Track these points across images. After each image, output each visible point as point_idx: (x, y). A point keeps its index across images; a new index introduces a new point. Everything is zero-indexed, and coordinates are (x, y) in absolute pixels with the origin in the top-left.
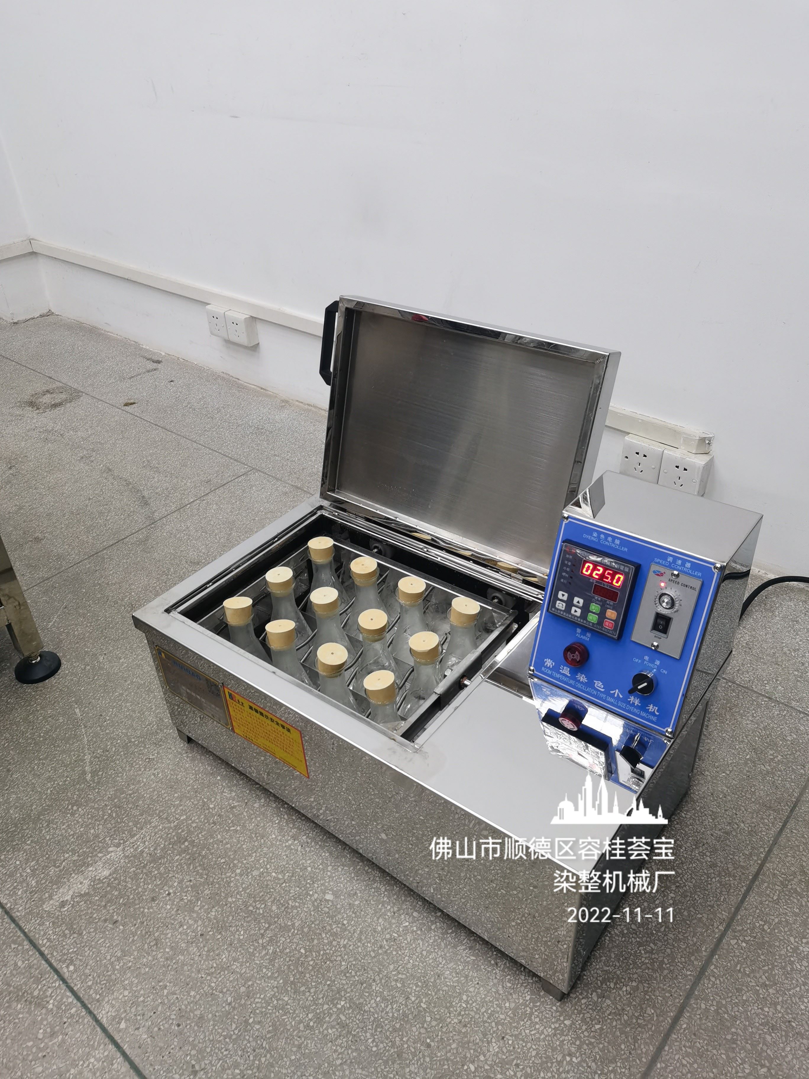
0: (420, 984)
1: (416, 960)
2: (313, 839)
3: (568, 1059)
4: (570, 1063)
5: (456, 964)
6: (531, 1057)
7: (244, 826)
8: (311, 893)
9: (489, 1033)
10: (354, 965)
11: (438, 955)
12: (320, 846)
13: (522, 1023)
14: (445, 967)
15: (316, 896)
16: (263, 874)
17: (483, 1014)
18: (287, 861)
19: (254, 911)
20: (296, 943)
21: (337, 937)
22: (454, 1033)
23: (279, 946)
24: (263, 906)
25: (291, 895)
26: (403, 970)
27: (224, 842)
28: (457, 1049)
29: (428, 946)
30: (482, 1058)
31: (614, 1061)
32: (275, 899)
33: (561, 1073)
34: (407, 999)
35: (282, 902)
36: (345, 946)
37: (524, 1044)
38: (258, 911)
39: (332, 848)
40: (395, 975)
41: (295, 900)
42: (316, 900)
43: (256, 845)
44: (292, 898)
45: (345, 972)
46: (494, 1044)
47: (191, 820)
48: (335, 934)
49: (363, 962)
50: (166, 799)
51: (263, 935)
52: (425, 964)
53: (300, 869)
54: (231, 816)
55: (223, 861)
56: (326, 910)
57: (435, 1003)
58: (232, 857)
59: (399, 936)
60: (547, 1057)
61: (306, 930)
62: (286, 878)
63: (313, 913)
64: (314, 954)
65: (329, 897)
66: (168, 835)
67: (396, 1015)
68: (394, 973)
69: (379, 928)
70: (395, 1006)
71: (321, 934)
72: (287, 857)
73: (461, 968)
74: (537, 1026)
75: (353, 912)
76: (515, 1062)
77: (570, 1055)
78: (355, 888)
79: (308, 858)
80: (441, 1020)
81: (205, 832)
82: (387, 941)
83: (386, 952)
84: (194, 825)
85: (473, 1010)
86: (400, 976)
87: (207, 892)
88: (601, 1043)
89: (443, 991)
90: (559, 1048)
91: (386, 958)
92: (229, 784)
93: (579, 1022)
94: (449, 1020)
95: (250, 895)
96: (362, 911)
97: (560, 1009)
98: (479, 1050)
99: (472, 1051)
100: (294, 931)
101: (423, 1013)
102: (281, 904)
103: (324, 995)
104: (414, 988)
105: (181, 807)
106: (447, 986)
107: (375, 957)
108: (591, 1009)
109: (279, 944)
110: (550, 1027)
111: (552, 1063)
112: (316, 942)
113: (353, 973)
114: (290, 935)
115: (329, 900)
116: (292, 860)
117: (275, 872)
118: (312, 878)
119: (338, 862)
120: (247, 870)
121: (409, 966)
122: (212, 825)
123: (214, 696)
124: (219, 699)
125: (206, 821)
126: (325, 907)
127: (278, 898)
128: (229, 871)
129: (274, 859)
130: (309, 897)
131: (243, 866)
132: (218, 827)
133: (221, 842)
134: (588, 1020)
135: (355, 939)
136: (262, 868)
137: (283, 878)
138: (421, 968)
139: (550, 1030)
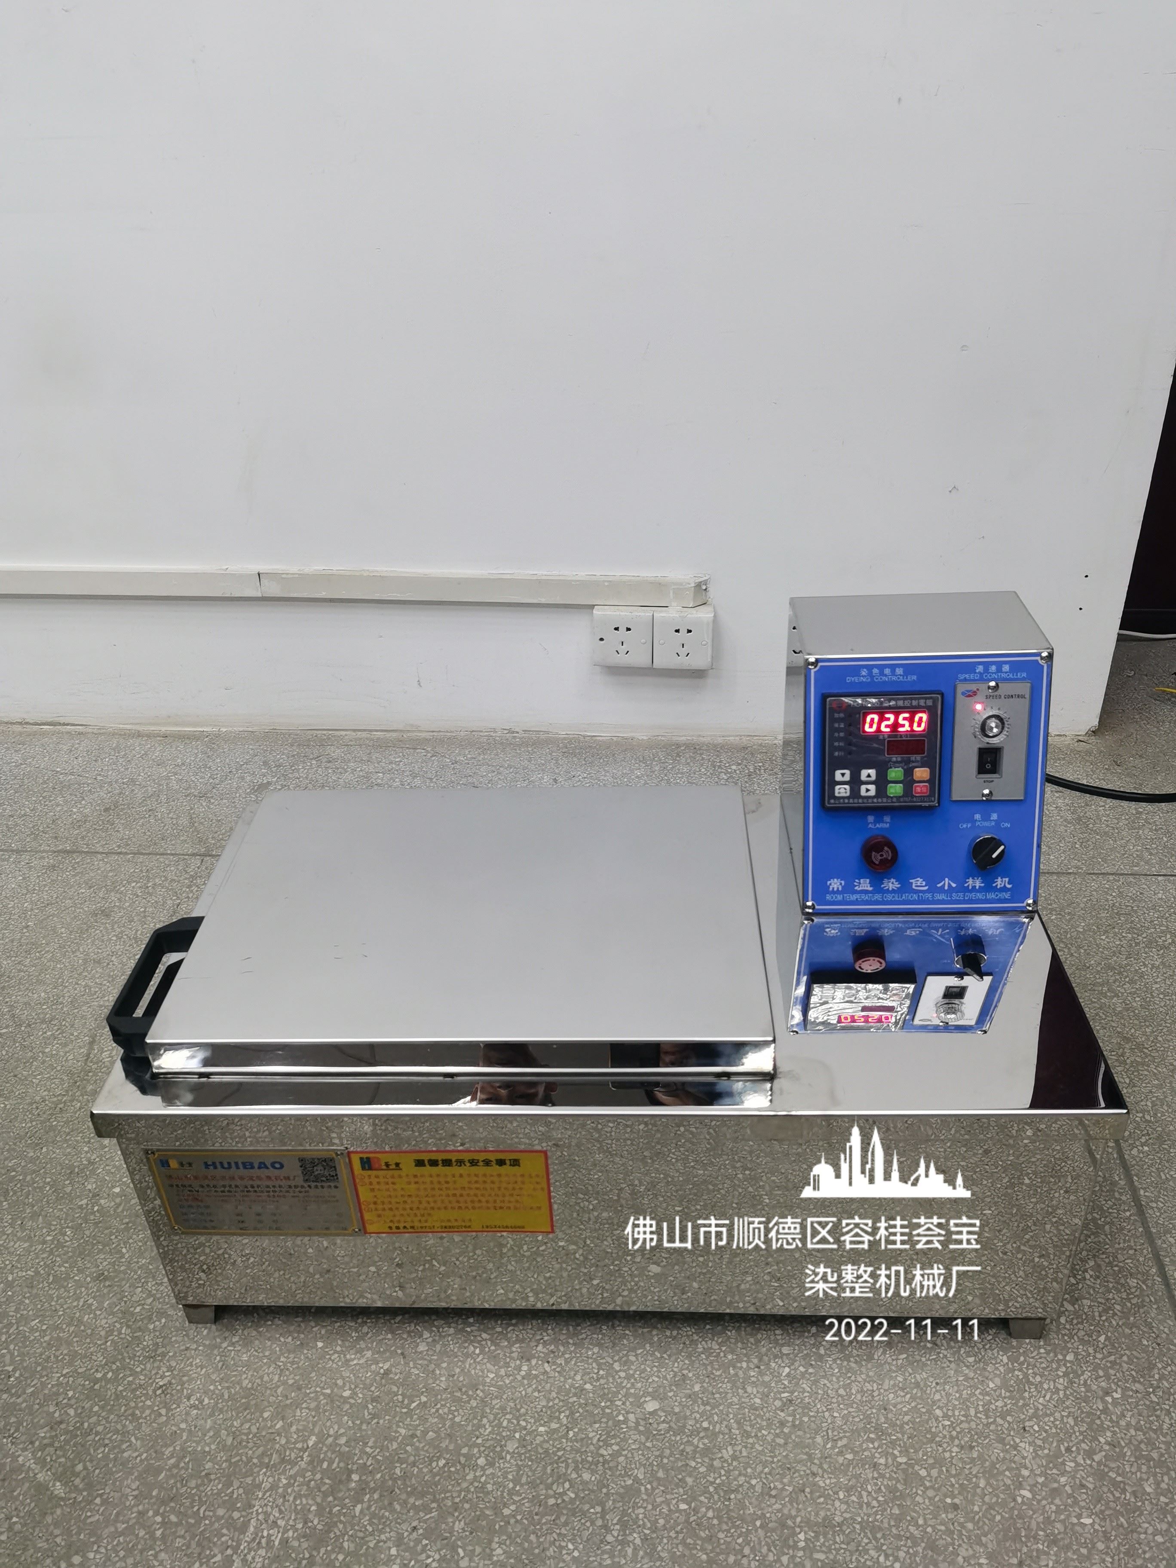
0: (872, 1436)
1: (841, 1409)
2: (555, 1341)
3: (1109, 1399)
4: (1115, 1402)
5: (891, 1378)
6: (1072, 1428)
7: (429, 1390)
8: (621, 1418)
9: (1004, 1436)
10: (770, 1473)
11: (859, 1382)
12: (574, 1344)
13: (1026, 1394)
14: (882, 1391)
15: (631, 1417)
16: (524, 1440)
17: (976, 1416)
18: (544, 1396)
19: (559, 1501)
20: (663, 1502)
21: (713, 1454)
22: (968, 1467)
23: (644, 1524)
24: (567, 1485)
25: (595, 1441)
26: (836, 1433)
27: (418, 1433)
28: (988, 1483)
29: (839, 1381)
30: (1026, 1473)
31: (1152, 1367)
32: (576, 1462)
33: (1118, 1422)
34: (874, 1466)
35: (590, 1459)
36: (734, 1458)
37: (1052, 1419)
38: (566, 1498)
39: (595, 1336)
40: (833, 1448)
41: (607, 1445)
42: (637, 1424)
43: (475, 1405)
44: (601, 1444)
45: (767, 1492)
46: (1022, 1445)
47: (329, 1436)
48: (706, 1451)
49: (779, 1461)
50: (254, 1429)
51: (605, 1527)
52: (855, 1406)
53: (575, 1395)
54: (395, 1389)
55: (442, 1462)
56: (664, 1426)
57: (913, 1447)
58: (451, 1447)
59: (792, 1392)
60: (1089, 1414)
61: (661, 1474)
62: (565, 1421)
63: (649, 1444)
64: (702, 1499)
65: (651, 1406)
66: (308, 1485)
67: (881, 1499)
68: (829, 1446)
69: (758, 1401)
70: (870, 1490)
71: (687, 1465)
72: (539, 1391)
73: (901, 1380)
74: (1046, 1386)
75: (704, 1404)
76: (1063, 1449)
77: (1107, 1393)
78: (675, 1370)
79: (572, 1373)
80: (939, 1462)
81: (373, 1439)
82: (782, 1411)
83: (794, 1426)
84: (343, 1440)
85: (962, 1422)
86: (840, 1444)
87: (458, 1526)
88: (1122, 1356)
89: (907, 1424)
90: (1089, 1394)
91: (800, 1433)
92: (347, 1344)
93: (1081, 1347)
95: (533, 1485)
96: (713, 1394)
97: (1049, 1348)
98: (1014, 1466)
99: (1007, 1473)
100: (646, 1489)
101: (910, 1470)
102: (591, 1463)
103: (767, 1544)
104: (871, 1446)
105: (294, 1428)
106: (906, 1414)
107: (786, 1444)
108: (1078, 1323)
109: (641, 1522)
110: (1059, 1377)
111: (1099, 1418)
112: (689, 1480)
113: (780, 1486)
114: (645, 1497)
115: (656, 1411)
116: (550, 1391)
117: (541, 1425)
118: (603, 1397)
119: (620, 1351)
120: (494, 1451)
121: (839, 1422)
122: (376, 1421)
123: (319, 1184)
124: (332, 1184)
125: (358, 1422)
126: (658, 1424)
127: (580, 1459)
128: (467, 1471)
129: (522, 1407)
130: (624, 1426)
131: (482, 1449)
132: (387, 1417)
133: (413, 1436)
134: (1086, 1338)
135: (739, 1437)
136: (515, 1432)
137: (562, 1425)
138: (855, 1414)
139: (1061, 1380)
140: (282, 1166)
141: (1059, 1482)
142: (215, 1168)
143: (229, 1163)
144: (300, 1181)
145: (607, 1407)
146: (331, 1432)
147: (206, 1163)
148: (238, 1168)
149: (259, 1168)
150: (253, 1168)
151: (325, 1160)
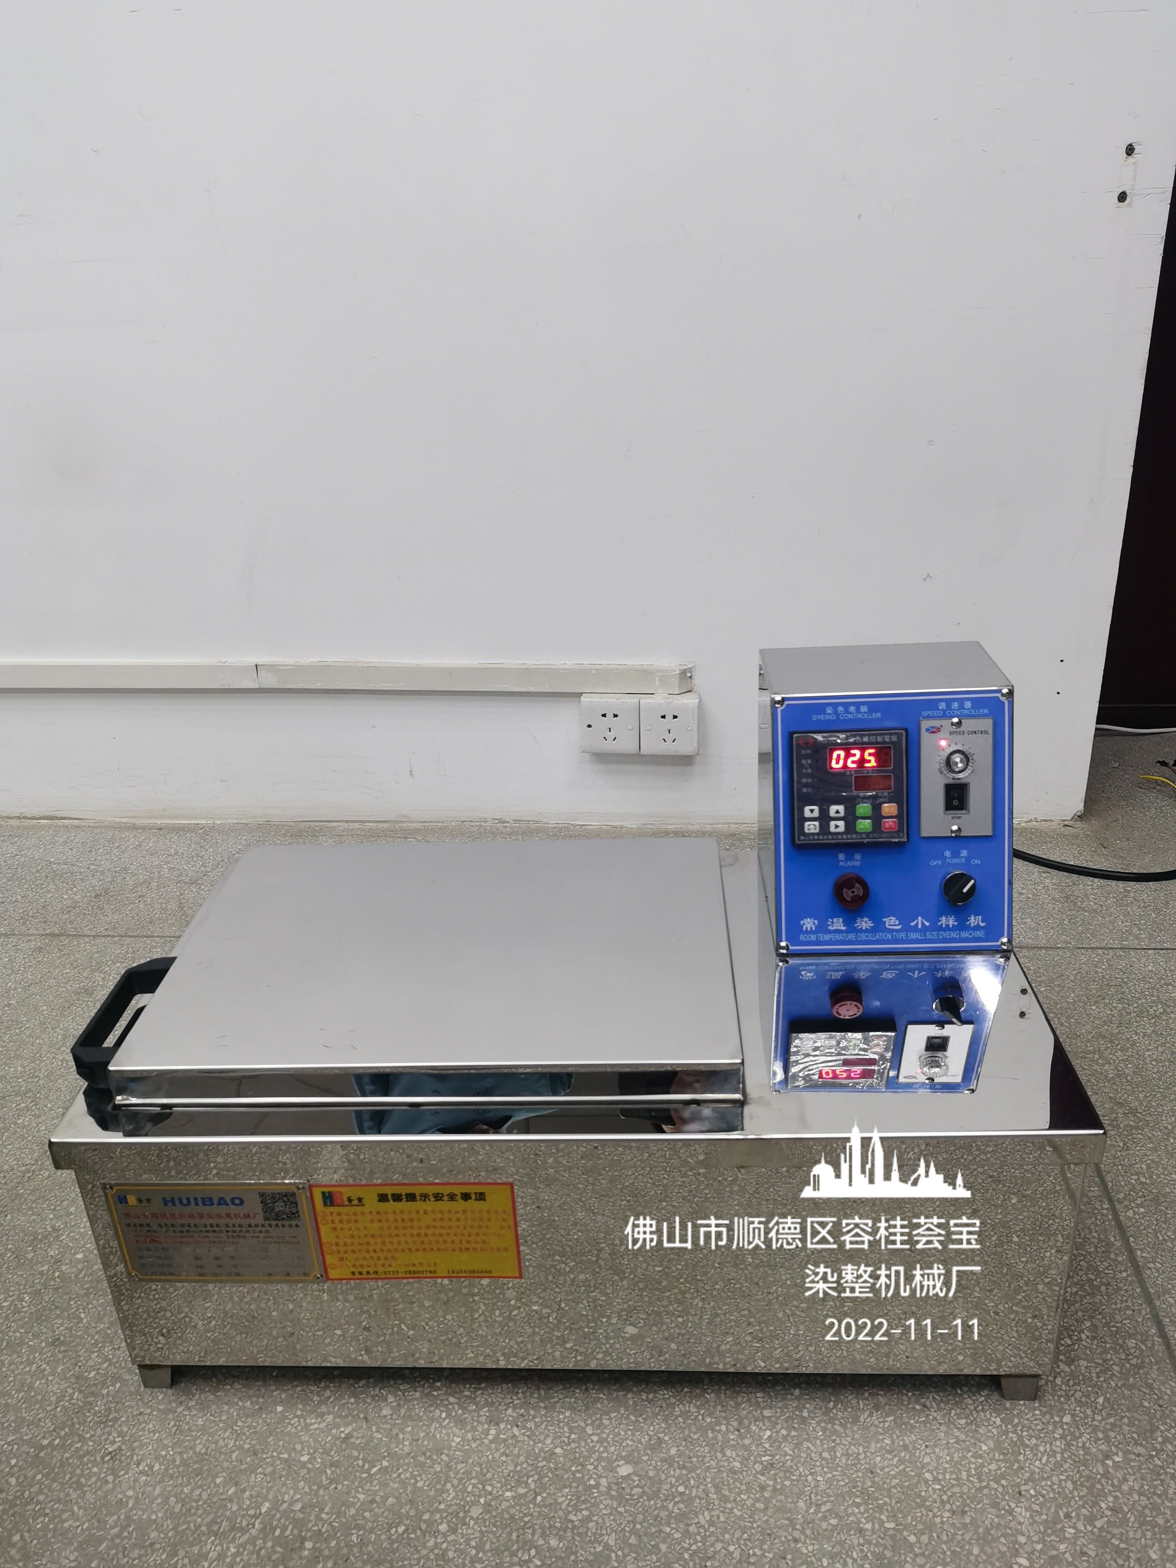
0: (858, 1500)
1: (825, 1473)
2: (526, 1405)
3: (1110, 1463)
4: (1117, 1467)
5: (878, 1441)
6: (1071, 1492)
7: (391, 1455)
8: (592, 1482)
9: (998, 1500)
10: (749, 1540)
11: (845, 1445)
12: (545, 1408)
13: (1021, 1458)
14: (868, 1454)
15: (604, 1481)
16: (490, 1505)
17: (968, 1480)
18: (512, 1461)
21: (690, 1519)
22: (960, 1533)
24: (533, 1552)
25: (564, 1507)
26: (819, 1497)
27: (378, 1499)
28: (982, 1550)
29: (822, 1445)
30: (1022, 1539)
31: (1154, 1429)
32: (542, 1528)
33: (1120, 1486)
34: (860, 1532)
35: (558, 1525)
36: (711, 1523)
37: (1049, 1483)
39: (568, 1399)
40: (816, 1513)
41: (577, 1510)
42: (609, 1488)
43: (439, 1469)
44: (570, 1509)
46: (1018, 1510)
47: (284, 1502)
48: (682, 1517)
49: (758, 1526)
50: (205, 1496)
52: (839, 1469)
53: (544, 1459)
54: (355, 1453)
55: (401, 1529)
56: (637, 1491)
57: (901, 1512)
58: (412, 1513)
59: (773, 1456)
60: (1088, 1478)
61: (633, 1540)
62: (533, 1486)
63: (621, 1509)
65: (625, 1470)
66: (258, 1554)
68: (812, 1510)
69: (737, 1464)
70: (855, 1555)
71: (661, 1531)
72: (507, 1456)
73: (889, 1442)
74: (1042, 1449)
75: (680, 1468)
76: (1061, 1514)
77: (1107, 1457)
78: (651, 1433)
79: (542, 1437)
80: (929, 1528)
81: (329, 1505)
82: (762, 1475)
83: (775, 1490)
84: (298, 1506)
85: (953, 1486)
86: (823, 1509)
88: (1123, 1417)
89: (894, 1487)
90: (1088, 1457)
91: (782, 1497)
92: (308, 1408)
93: (1078, 1409)
94: (938, 1520)
95: (497, 1552)
96: (690, 1458)
97: (1044, 1410)
98: (1009, 1531)
99: (1002, 1540)
100: (617, 1556)
101: (899, 1536)
102: (559, 1529)
104: (857, 1511)
105: (247, 1494)
106: (894, 1477)
107: (766, 1508)
108: (1075, 1384)
110: (1056, 1439)
111: (1100, 1482)
112: (663, 1547)
115: (629, 1474)
116: (518, 1456)
117: (507, 1490)
118: (574, 1461)
119: (594, 1414)
120: (457, 1516)
121: (822, 1486)
122: (333, 1486)
123: (280, 1223)
124: (294, 1223)
125: (315, 1487)
126: (632, 1489)
127: (547, 1525)
128: (428, 1538)
129: (488, 1471)
130: (596, 1491)
131: (445, 1514)
132: (346, 1483)
133: (372, 1501)
134: (1084, 1399)
135: (717, 1502)
136: (480, 1496)
137: (530, 1490)
138: (840, 1478)
139: (1058, 1443)
140: (242, 1202)
141: (1058, 1550)
142: (174, 1205)
143: (188, 1199)
144: (260, 1219)
145: (578, 1471)
146: (286, 1498)
147: (164, 1199)
148: (197, 1204)
149: (219, 1204)
150: (213, 1204)
151: (286, 1195)
